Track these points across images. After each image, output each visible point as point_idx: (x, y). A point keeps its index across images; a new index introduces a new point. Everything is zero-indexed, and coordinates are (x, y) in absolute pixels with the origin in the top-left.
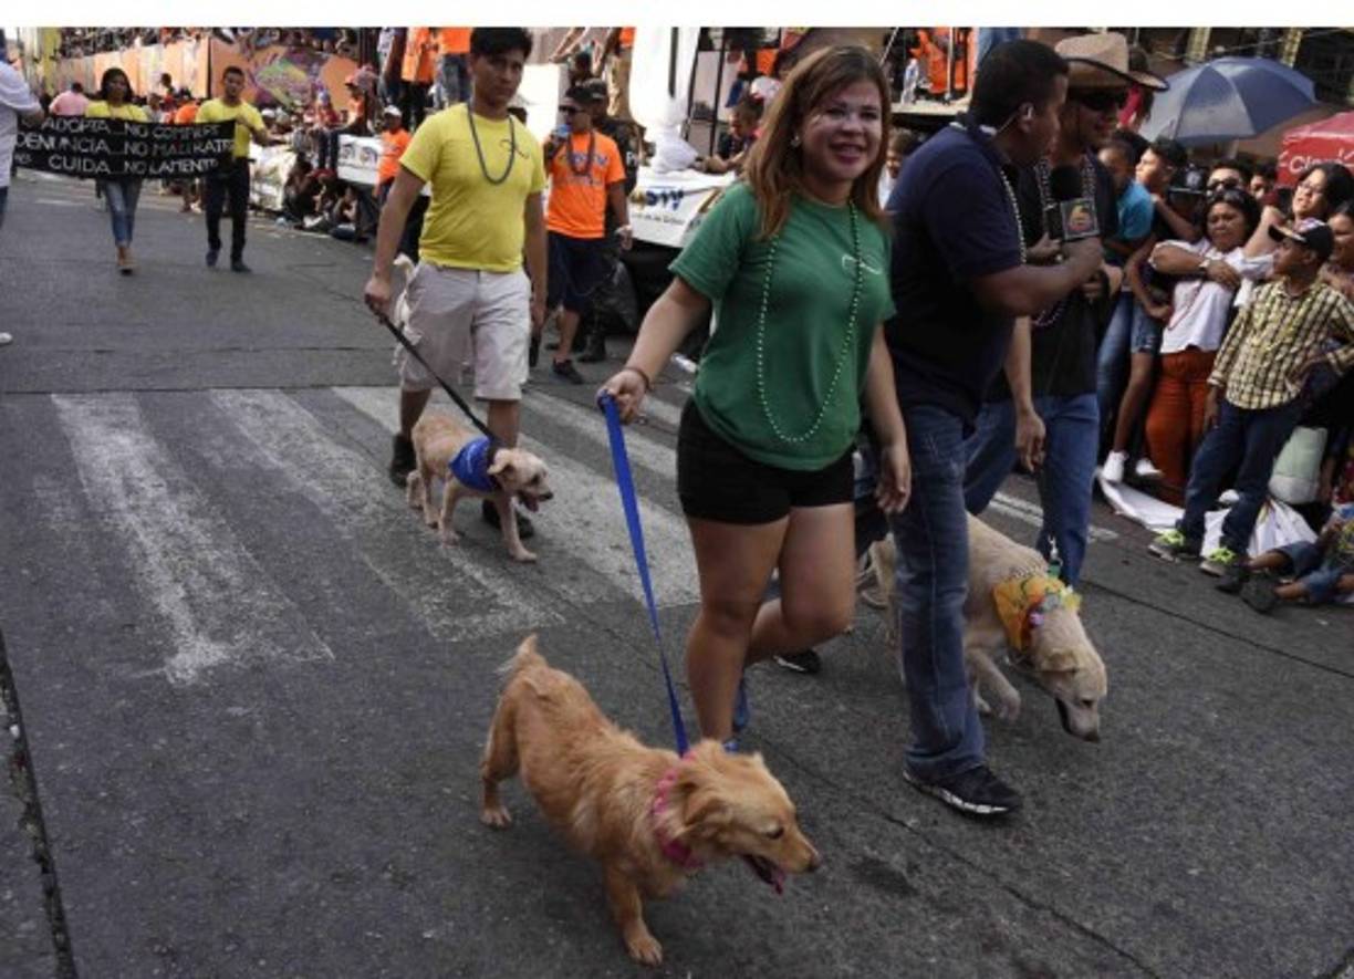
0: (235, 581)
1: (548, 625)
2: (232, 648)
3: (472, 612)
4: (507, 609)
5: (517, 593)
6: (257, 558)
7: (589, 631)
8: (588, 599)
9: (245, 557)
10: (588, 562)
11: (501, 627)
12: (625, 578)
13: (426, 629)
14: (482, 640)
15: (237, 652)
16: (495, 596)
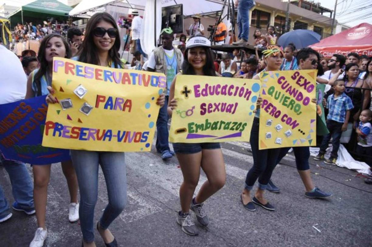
0: (56, 206)
1: (157, 212)
2: (60, 234)
3: (133, 210)
4: (143, 207)
5: (144, 200)
6: (61, 196)
7: (170, 212)
8: (166, 200)
9: (58, 196)
10: (161, 186)
11: (143, 214)
12: (174, 191)
13: (120, 219)
14: (139, 220)
15: (62, 235)
16: (138, 203)
